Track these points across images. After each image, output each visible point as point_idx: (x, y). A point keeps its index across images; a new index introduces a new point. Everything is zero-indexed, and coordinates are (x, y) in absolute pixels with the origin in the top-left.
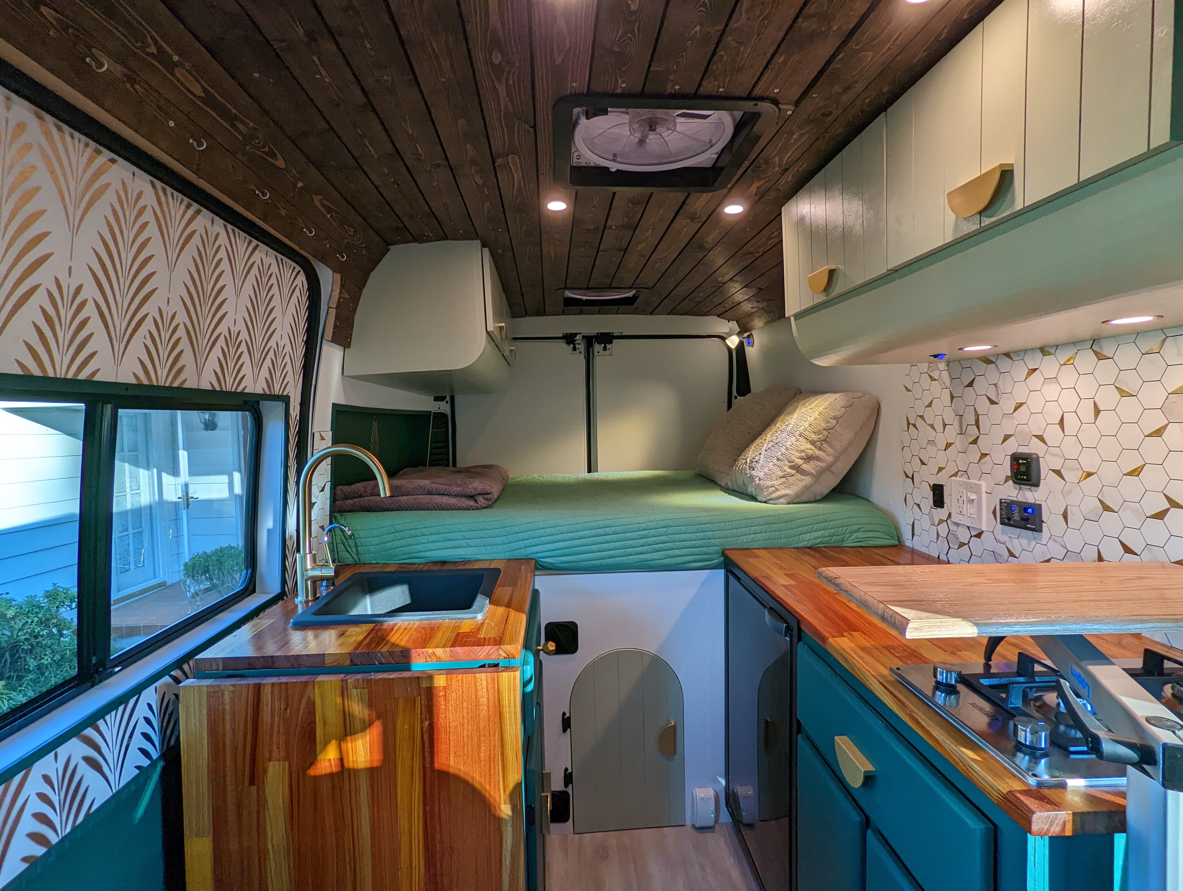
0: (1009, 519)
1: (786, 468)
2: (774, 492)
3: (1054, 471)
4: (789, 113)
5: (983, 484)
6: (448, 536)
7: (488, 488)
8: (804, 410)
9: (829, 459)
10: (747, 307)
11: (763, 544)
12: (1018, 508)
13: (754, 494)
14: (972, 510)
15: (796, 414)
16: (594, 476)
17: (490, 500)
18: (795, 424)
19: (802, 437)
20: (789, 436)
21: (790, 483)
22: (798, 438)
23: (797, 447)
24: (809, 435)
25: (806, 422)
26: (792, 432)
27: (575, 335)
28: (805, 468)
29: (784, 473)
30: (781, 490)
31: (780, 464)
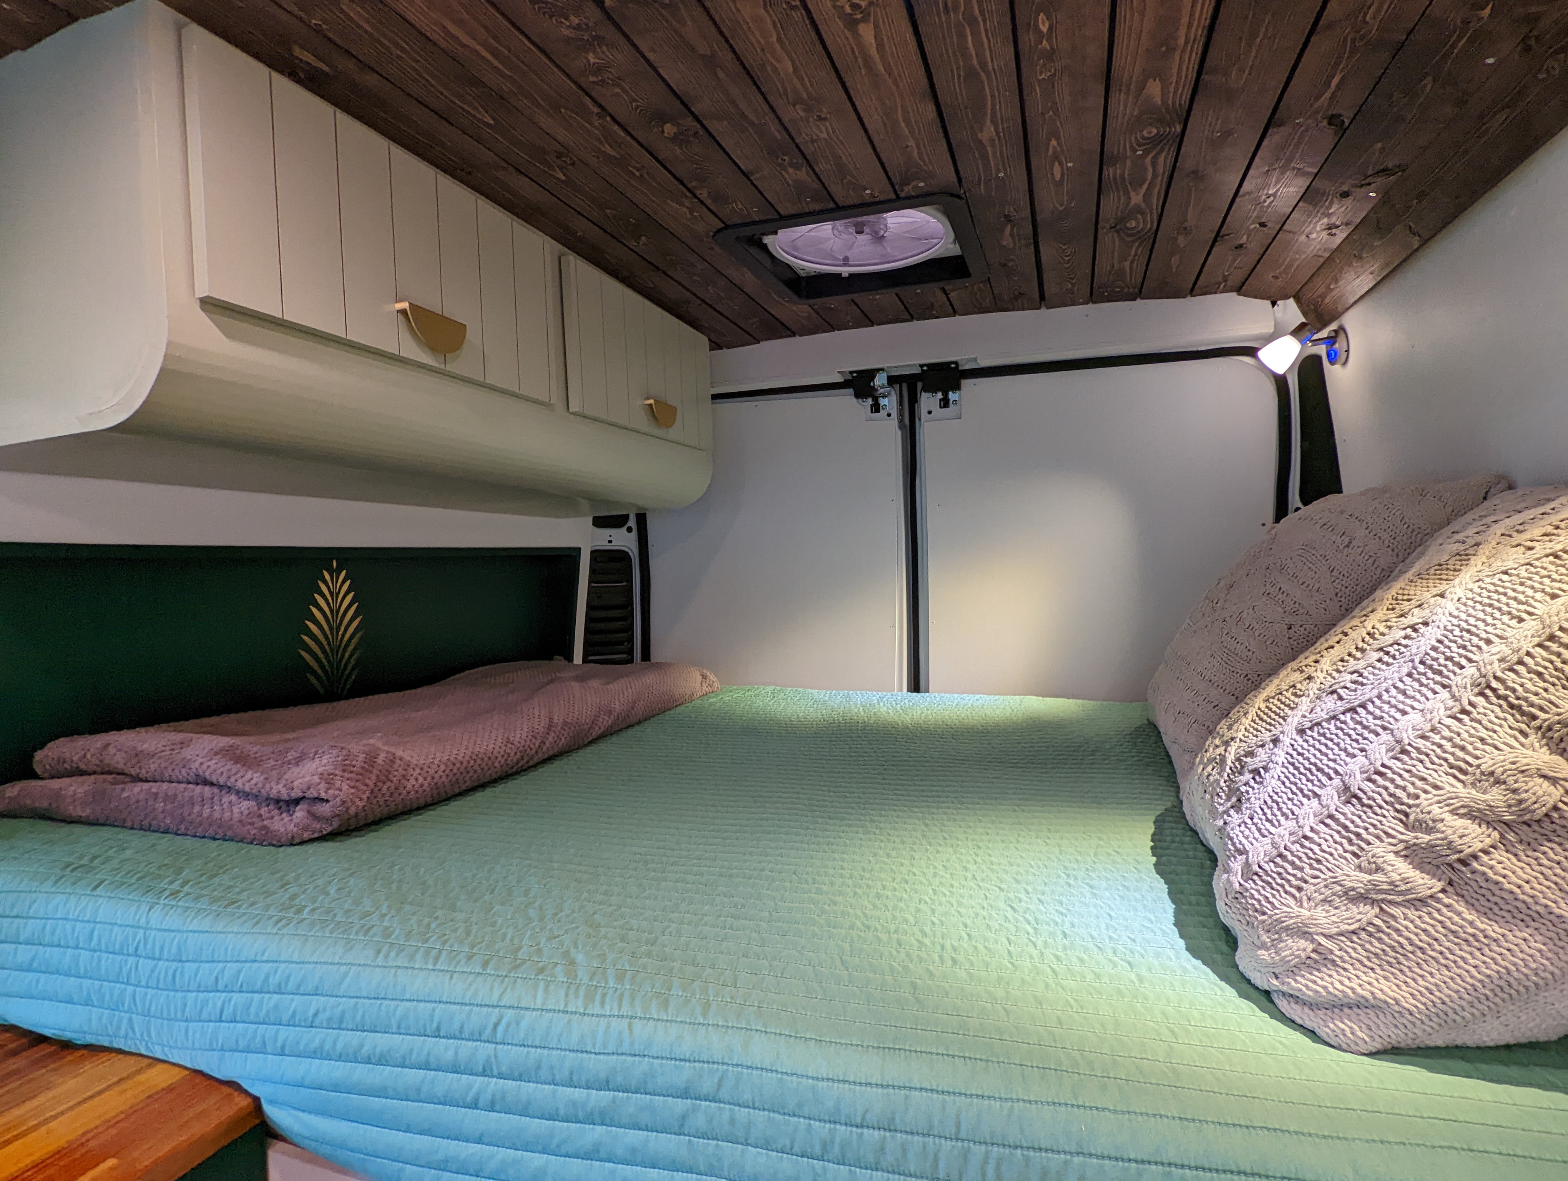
1: (1381, 850)
7: (323, 786)
15: (1467, 576)
17: (327, 819)
18: (1458, 626)
19: (1494, 700)
20: (1418, 681)
21: (1401, 939)
22: (1471, 703)
23: (1463, 749)
24: (1536, 694)
25: (1521, 620)
26: (1436, 666)
27: (871, 374)
28: (1504, 877)
29: (1371, 878)
30: (1347, 966)
31: (1353, 822)
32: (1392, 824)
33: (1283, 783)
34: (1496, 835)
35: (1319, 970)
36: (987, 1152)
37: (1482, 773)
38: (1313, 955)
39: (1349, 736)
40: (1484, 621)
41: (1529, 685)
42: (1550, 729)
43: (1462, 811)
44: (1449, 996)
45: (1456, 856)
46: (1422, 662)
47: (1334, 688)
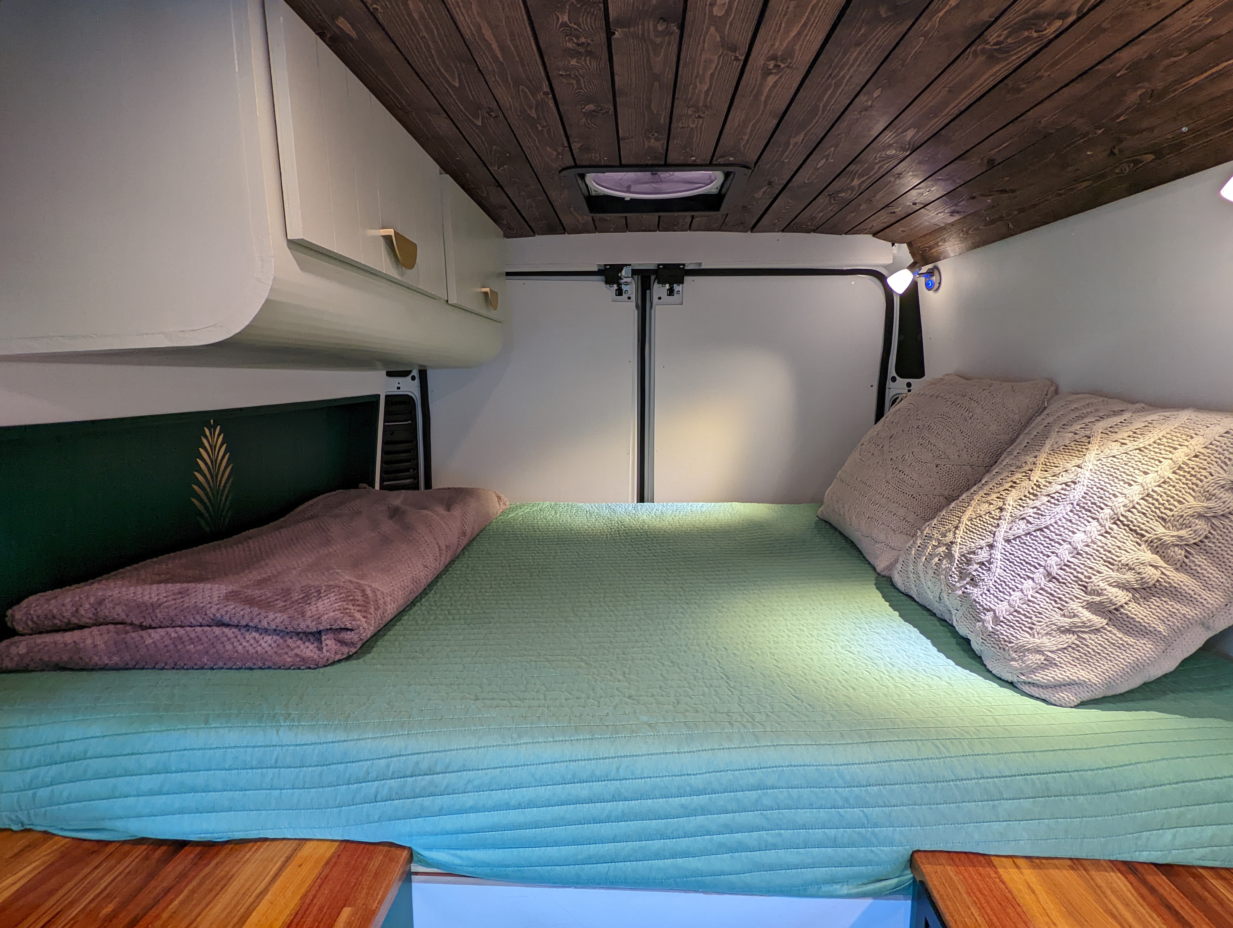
1: (1075, 606)
7: (344, 618)
8: (1115, 449)
15: (1090, 456)
17: (351, 645)
18: (1095, 485)
19: (1122, 526)
20: (1077, 515)
21: (1089, 650)
22: (1110, 528)
23: (1109, 552)
24: (1144, 524)
25: (1130, 485)
26: (1087, 507)
27: (620, 267)
28: (1136, 615)
29: (1071, 620)
30: (1063, 665)
31: (1055, 591)
32: (1078, 592)
33: (1005, 571)
34: (1130, 595)
35: (1048, 669)
36: (936, 786)
37: (1122, 565)
38: (1045, 662)
39: (1042, 544)
40: (1109, 484)
41: (1139, 519)
42: (1151, 542)
43: (1114, 584)
44: (1112, 674)
45: (1114, 607)
46: (1078, 505)
47: (1024, 516)
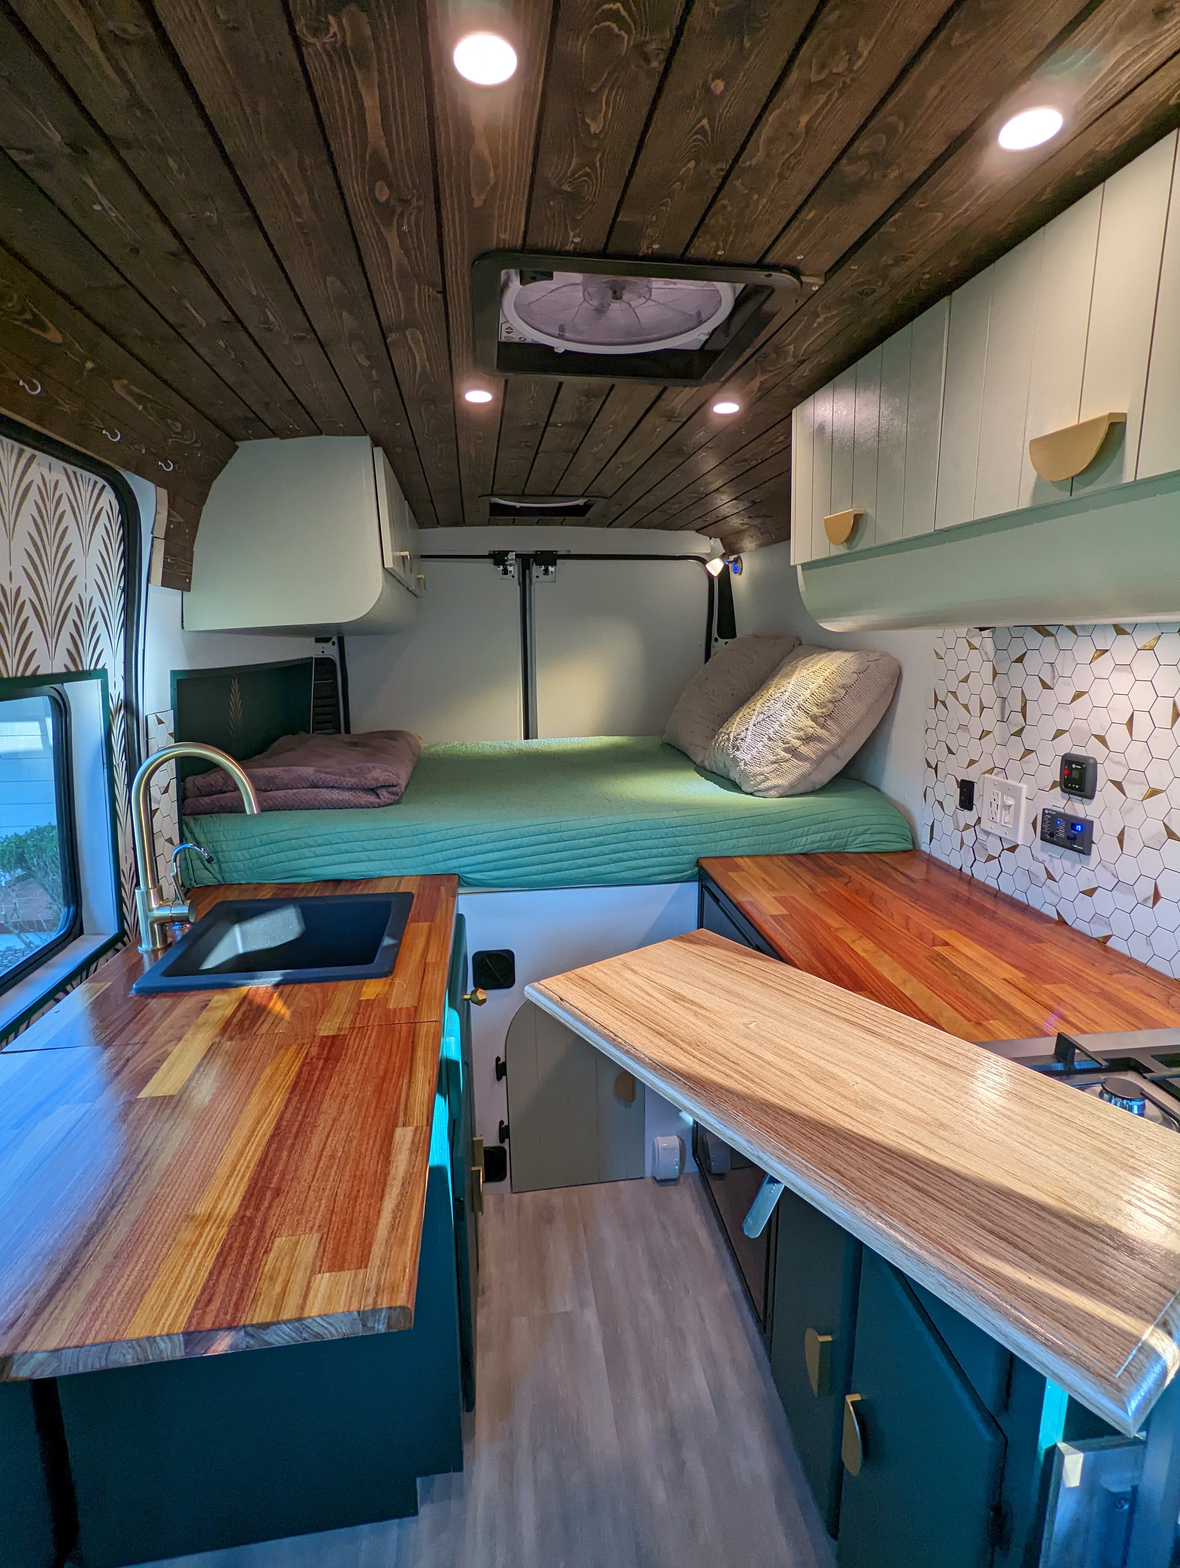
0: (1052, 835)
1: (779, 750)
2: (764, 781)
3: (1113, 782)
4: (815, 288)
5: (1024, 787)
6: (343, 847)
7: (393, 779)
8: (805, 673)
9: (834, 740)
10: (736, 522)
11: (748, 851)
12: (1064, 824)
13: (737, 781)
14: (1007, 818)
15: (794, 677)
16: (533, 745)
17: (397, 794)
18: (794, 692)
19: (801, 710)
20: (784, 707)
21: (783, 770)
22: (796, 712)
23: (795, 723)
24: (810, 708)
25: (807, 690)
26: (788, 703)
27: (507, 553)
28: (803, 751)
29: (776, 757)
30: (772, 779)
31: (771, 745)
32: (780, 744)
33: (751, 740)
34: (801, 742)
35: (766, 782)
37: (799, 728)
38: (764, 779)
39: (768, 724)
40: (799, 690)
41: (808, 706)
42: (812, 716)
43: (795, 738)
44: (792, 781)
45: (794, 748)
47: (763, 712)
